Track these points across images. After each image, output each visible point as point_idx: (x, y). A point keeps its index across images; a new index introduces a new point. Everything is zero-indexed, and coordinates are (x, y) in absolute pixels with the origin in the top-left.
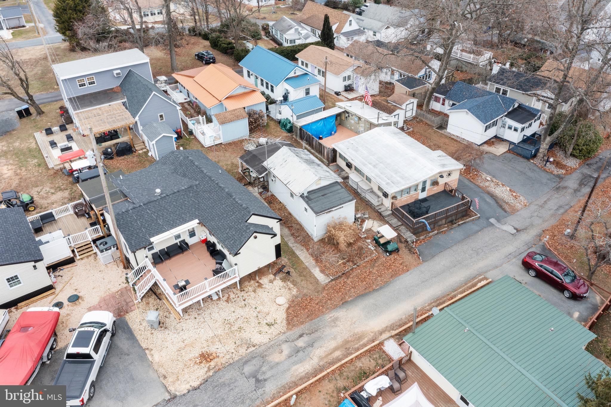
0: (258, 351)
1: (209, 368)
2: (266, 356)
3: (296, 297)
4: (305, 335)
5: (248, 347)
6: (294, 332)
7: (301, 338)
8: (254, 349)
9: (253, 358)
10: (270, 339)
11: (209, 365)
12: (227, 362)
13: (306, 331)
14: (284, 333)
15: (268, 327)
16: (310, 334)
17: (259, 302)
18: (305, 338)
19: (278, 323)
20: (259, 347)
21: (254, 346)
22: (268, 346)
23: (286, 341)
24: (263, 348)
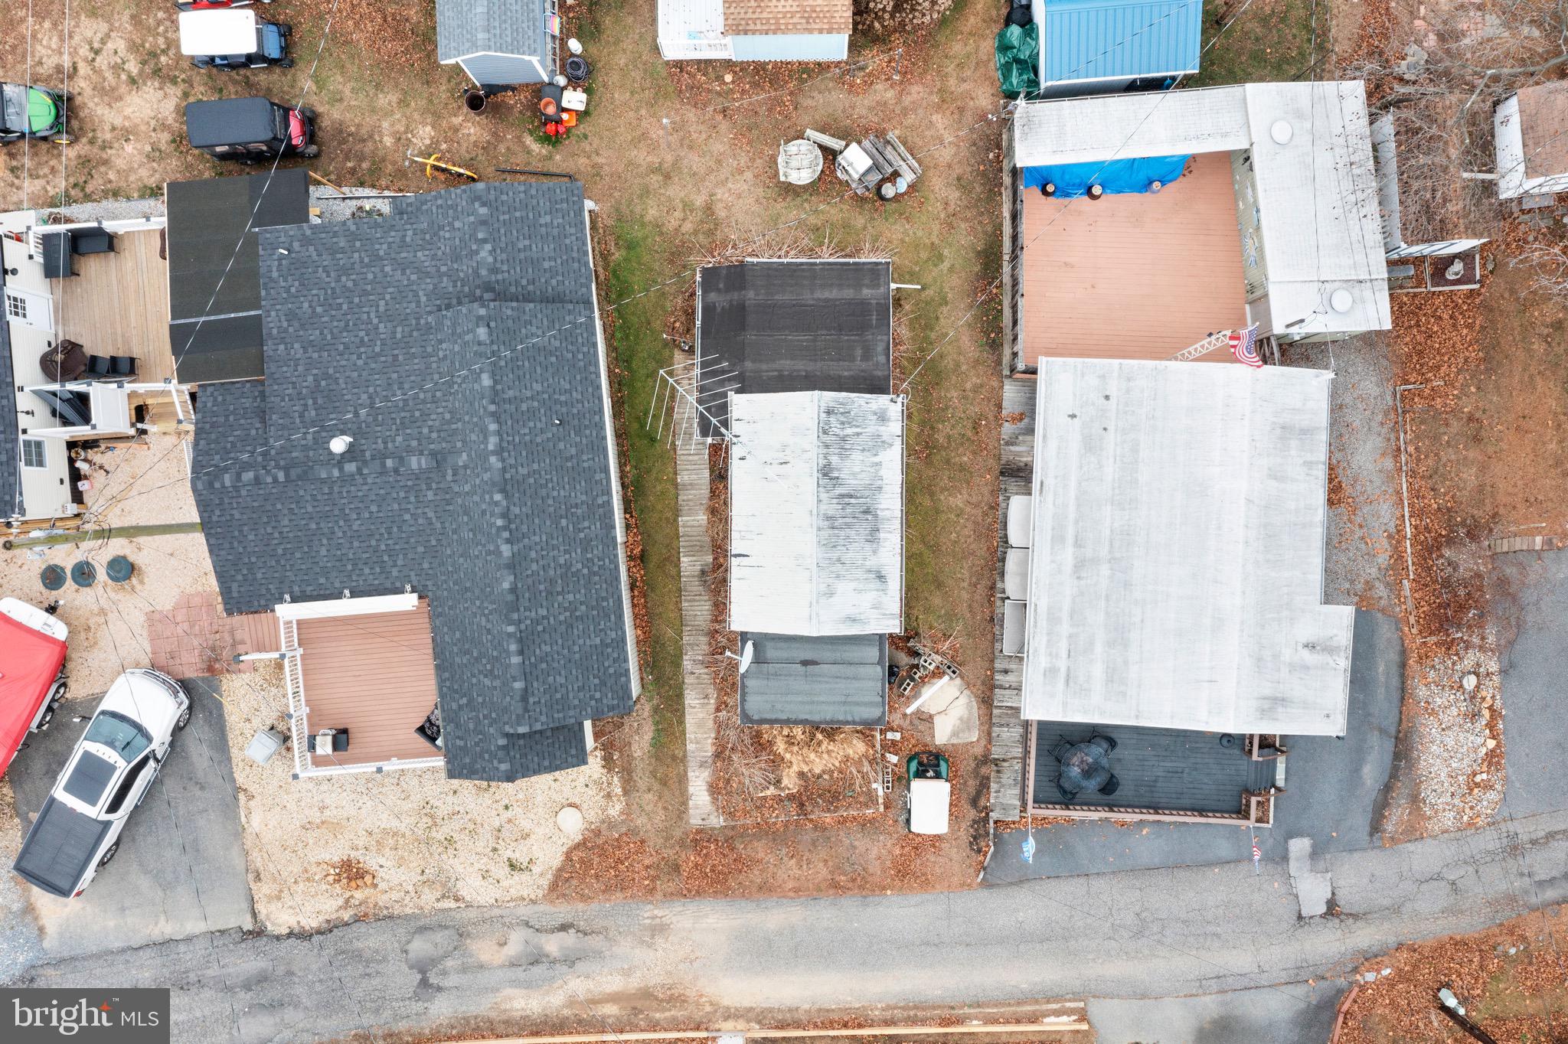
0: (458, 916)
1: (347, 901)
2: (469, 935)
3: (611, 825)
4: (572, 931)
5: (443, 896)
6: (555, 910)
7: (562, 934)
8: (453, 905)
9: (440, 926)
10: (496, 901)
11: (350, 894)
12: (387, 908)
13: (582, 923)
14: (533, 902)
15: (507, 869)
16: (586, 934)
17: (521, 796)
18: (570, 939)
19: (534, 872)
20: (467, 906)
21: (457, 900)
22: (486, 915)
23: (527, 924)
24: (472, 914)
